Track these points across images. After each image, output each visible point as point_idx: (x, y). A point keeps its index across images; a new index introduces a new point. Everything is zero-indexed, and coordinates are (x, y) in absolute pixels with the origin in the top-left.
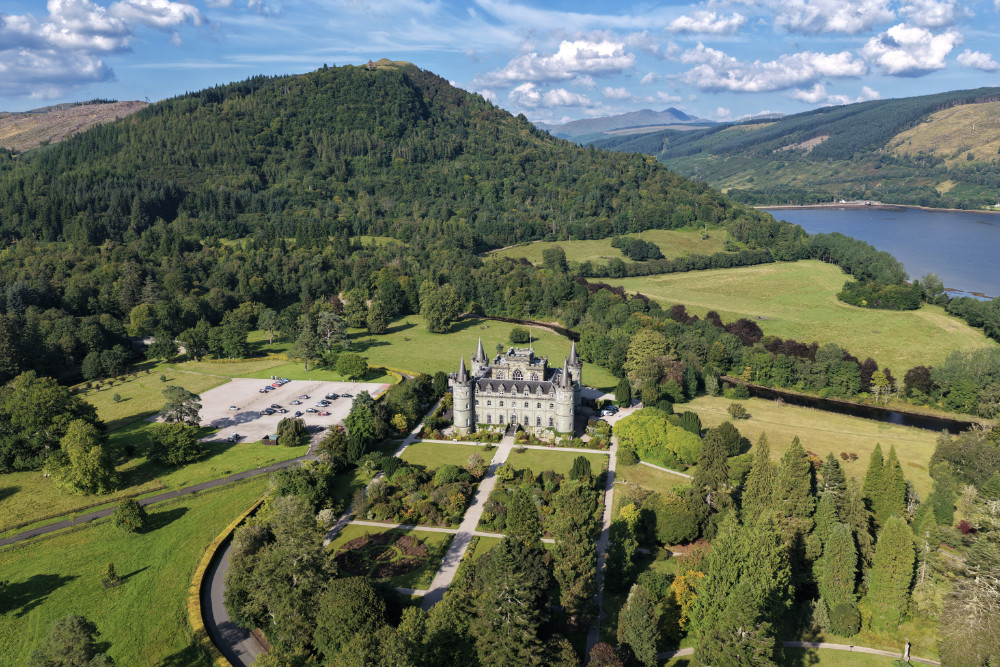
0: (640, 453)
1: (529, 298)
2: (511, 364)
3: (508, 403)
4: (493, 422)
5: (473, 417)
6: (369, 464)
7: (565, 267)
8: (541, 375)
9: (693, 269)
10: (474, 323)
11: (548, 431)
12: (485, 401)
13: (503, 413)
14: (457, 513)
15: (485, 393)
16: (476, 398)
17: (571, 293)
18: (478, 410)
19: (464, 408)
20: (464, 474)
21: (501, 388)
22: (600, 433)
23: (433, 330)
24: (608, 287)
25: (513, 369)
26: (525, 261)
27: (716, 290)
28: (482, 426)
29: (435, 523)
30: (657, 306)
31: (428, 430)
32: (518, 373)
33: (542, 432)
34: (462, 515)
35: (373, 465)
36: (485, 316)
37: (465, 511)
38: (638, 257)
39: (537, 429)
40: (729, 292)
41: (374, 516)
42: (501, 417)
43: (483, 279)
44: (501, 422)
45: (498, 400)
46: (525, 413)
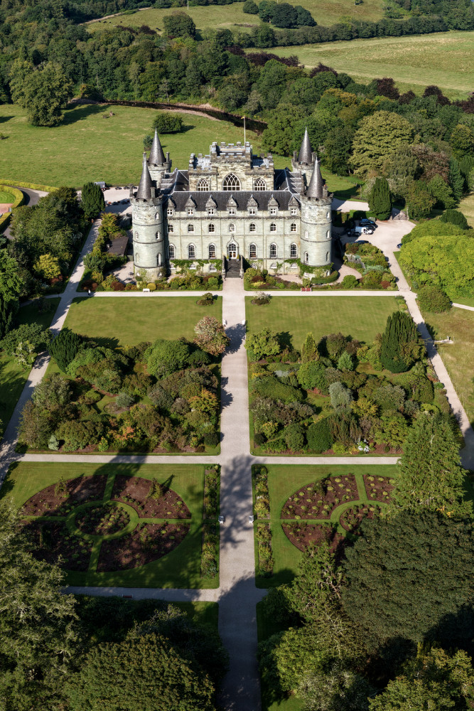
0: (451, 291)
1: (166, 74)
2: (221, 167)
3: (222, 227)
4: (198, 255)
5: (167, 251)
6: (25, 348)
7: (196, 36)
8: (269, 183)
9: (357, 37)
10: (95, 110)
11: (287, 265)
12: (184, 226)
13: (214, 241)
14: (207, 426)
15: (184, 214)
16: (170, 222)
17: (225, 66)
18: (173, 241)
19: (151, 238)
20: (196, 353)
21: (210, 203)
22: (371, 263)
23: (36, 122)
24: (277, 58)
25: (224, 174)
26: (145, 29)
27: (400, 61)
28: (180, 263)
29: (174, 448)
30: (349, 80)
31: (97, 275)
32: (231, 180)
33: (279, 266)
34: (217, 426)
35: (31, 347)
36: (104, 101)
37: (218, 420)
38: (284, 23)
39: (270, 262)
40: (418, 63)
41: (61, 443)
42: (212, 248)
43: (96, 54)
44: (211, 255)
45: (206, 224)
46: (249, 241)
